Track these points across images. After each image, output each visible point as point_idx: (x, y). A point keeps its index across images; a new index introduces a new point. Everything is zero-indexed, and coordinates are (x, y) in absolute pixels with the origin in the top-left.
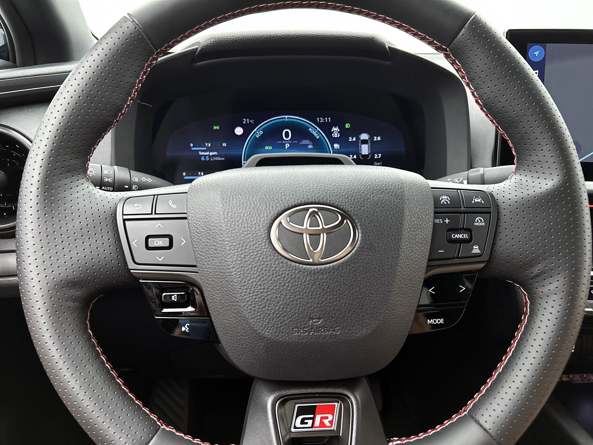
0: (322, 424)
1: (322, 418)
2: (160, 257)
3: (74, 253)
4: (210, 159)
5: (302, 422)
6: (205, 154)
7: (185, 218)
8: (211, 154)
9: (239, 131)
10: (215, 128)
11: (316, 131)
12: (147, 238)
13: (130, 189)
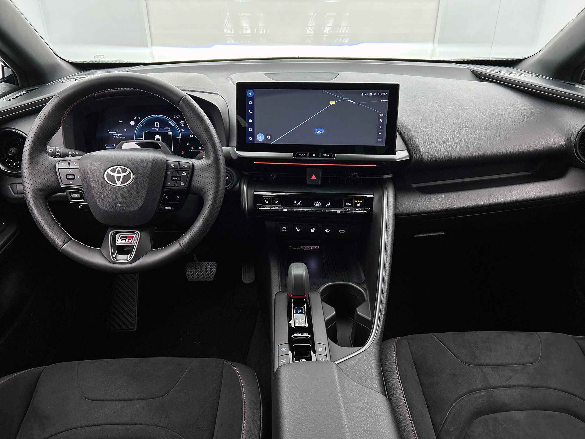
0: (128, 242)
1: (128, 240)
2: (71, 182)
3: (41, 180)
4: (118, 138)
5: (122, 240)
6: (116, 135)
7: (78, 169)
8: (119, 135)
9: (132, 123)
10: (120, 121)
11: (172, 123)
12: (66, 175)
13: (68, 157)
